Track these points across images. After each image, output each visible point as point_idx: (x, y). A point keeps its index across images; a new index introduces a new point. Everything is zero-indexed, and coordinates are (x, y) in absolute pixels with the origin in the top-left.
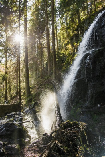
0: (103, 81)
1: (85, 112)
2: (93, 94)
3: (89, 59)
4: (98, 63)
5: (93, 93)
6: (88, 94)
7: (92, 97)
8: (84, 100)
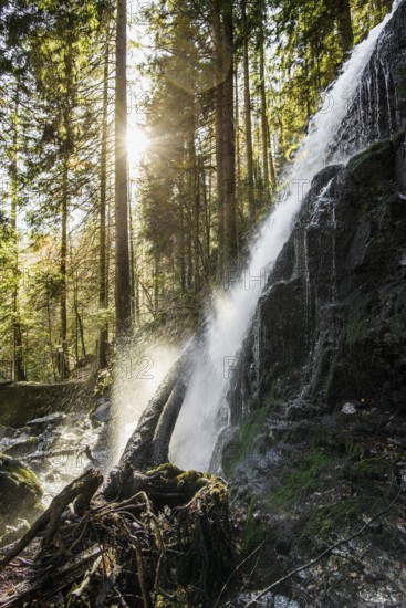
0: (381, 291)
1: (286, 436)
2: (329, 353)
3: (331, 193)
4: (369, 209)
5: (330, 347)
6: (313, 350)
7: (325, 368)
8: (295, 380)
